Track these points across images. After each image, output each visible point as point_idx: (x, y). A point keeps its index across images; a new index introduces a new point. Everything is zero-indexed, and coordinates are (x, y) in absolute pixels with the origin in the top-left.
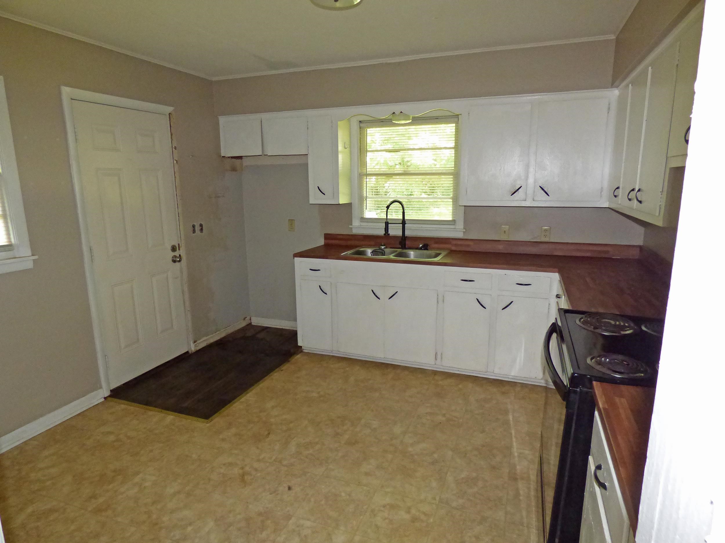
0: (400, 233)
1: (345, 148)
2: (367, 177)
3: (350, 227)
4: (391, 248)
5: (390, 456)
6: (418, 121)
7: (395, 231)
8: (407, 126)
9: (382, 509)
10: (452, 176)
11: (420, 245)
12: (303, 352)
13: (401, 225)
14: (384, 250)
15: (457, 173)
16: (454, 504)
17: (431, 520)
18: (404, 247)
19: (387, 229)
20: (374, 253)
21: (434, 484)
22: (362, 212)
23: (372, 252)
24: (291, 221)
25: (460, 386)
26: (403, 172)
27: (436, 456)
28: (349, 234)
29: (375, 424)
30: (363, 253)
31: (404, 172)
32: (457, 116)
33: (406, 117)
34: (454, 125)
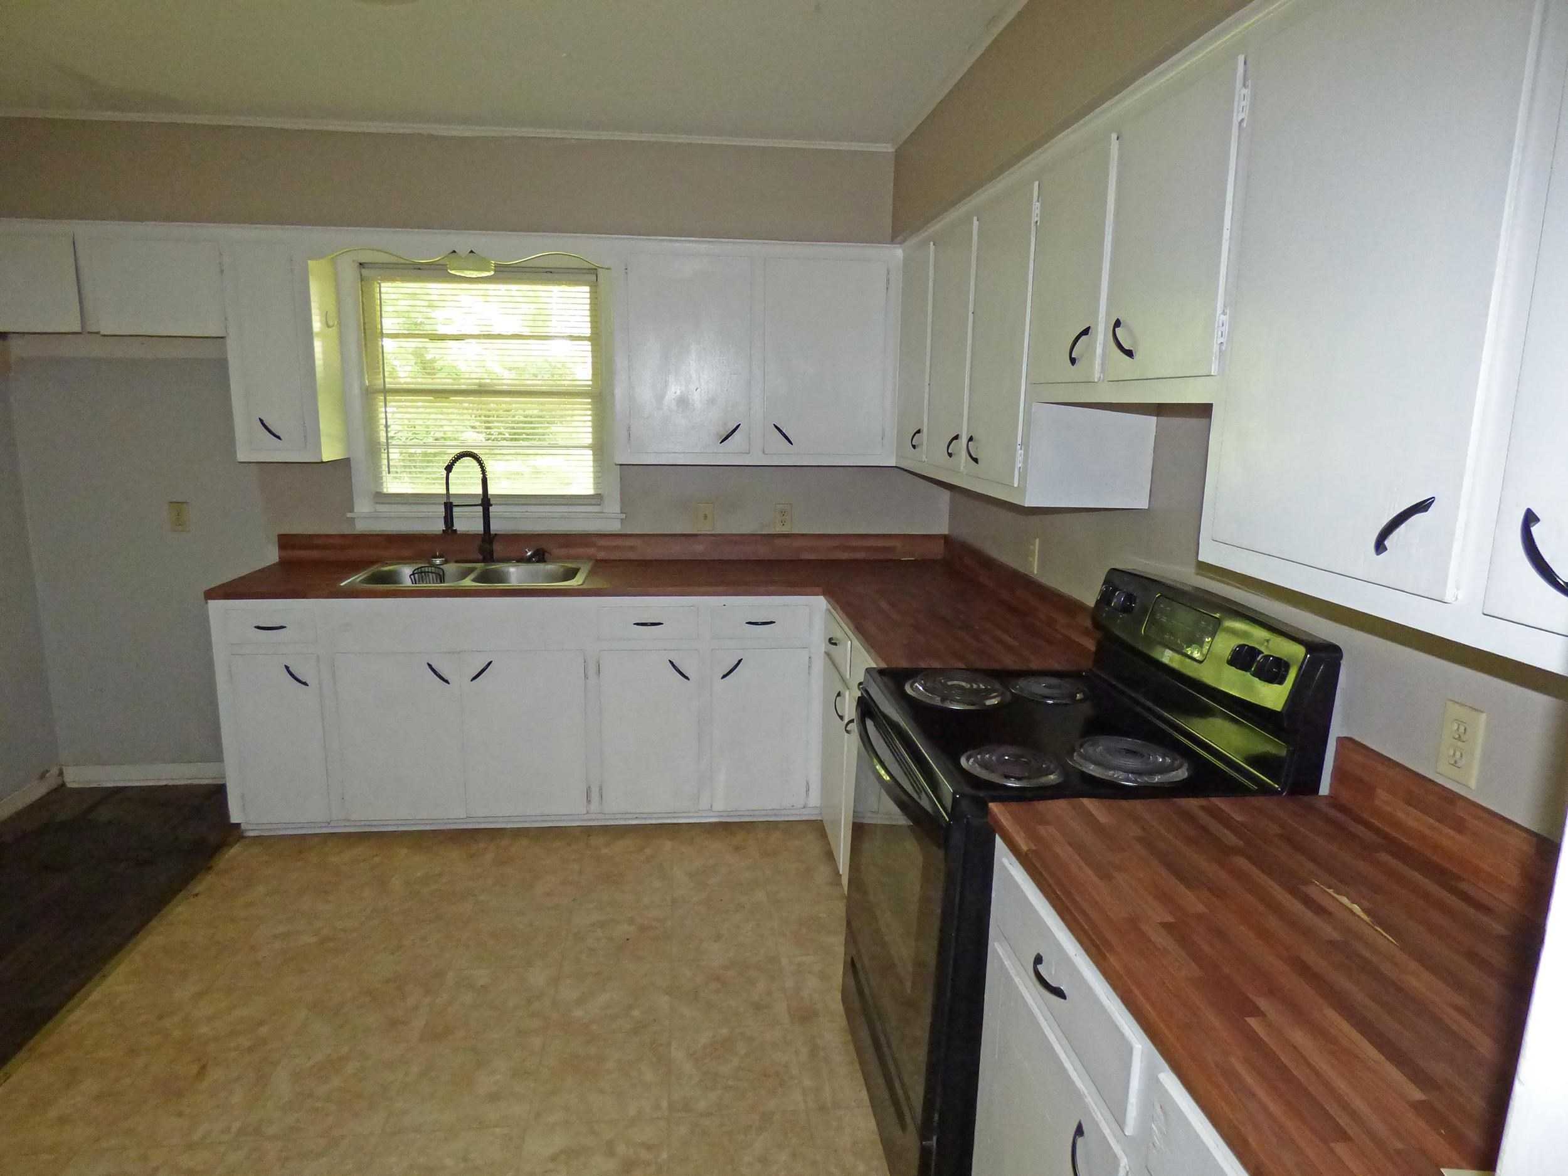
0: (478, 527)
1: (328, 326)
2: (388, 398)
3: (348, 516)
4: (457, 562)
5: (536, 1042)
6: (506, 273)
7: (468, 522)
8: (480, 282)
9: (551, 1166)
10: (590, 400)
11: (527, 553)
12: (246, 837)
13: (481, 509)
14: (441, 567)
15: (600, 393)
16: (702, 1105)
17: (664, 1156)
18: (488, 557)
19: (449, 519)
20: (419, 575)
21: (649, 1076)
22: (378, 479)
23: (413, 574)
24: (178, 507)
25: (648, 851)
26: (476, 387)
27: (636, 1013)
28: (346, 532)
29: (482, 976)
30: (390, 578)
31: (479, 388)
32: (594, 270)
33: (482, 265)
34: (587, 289)
